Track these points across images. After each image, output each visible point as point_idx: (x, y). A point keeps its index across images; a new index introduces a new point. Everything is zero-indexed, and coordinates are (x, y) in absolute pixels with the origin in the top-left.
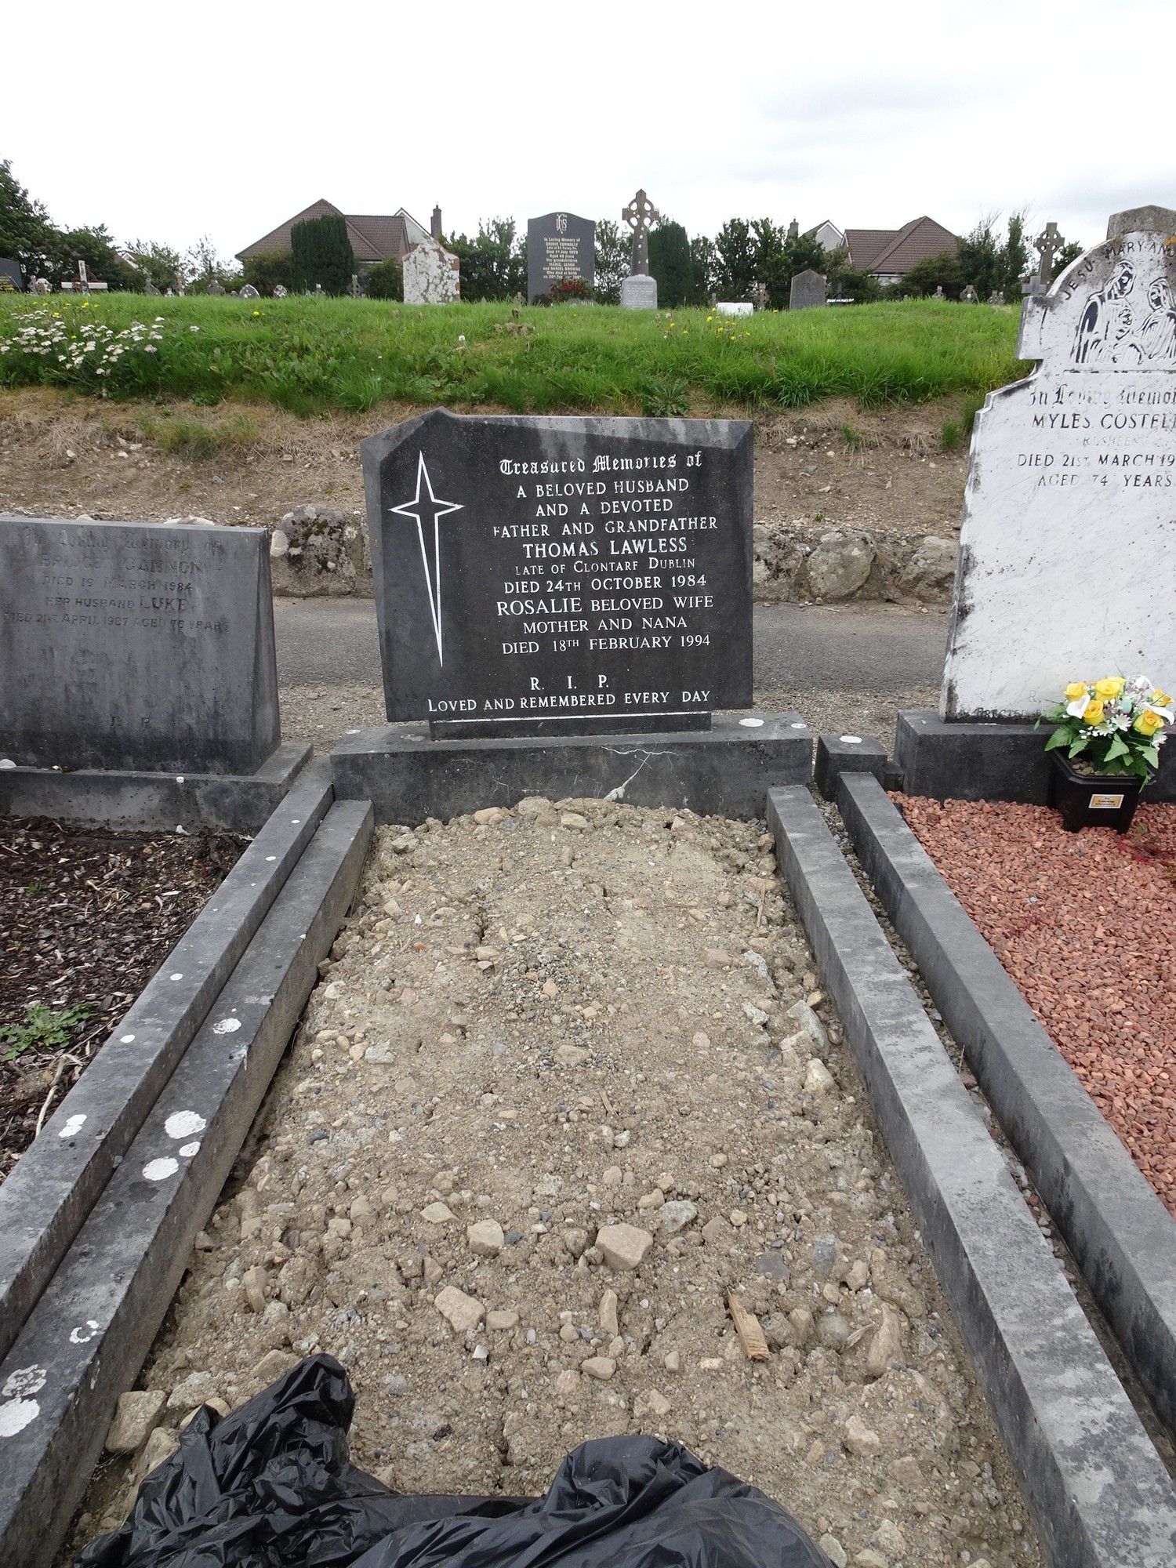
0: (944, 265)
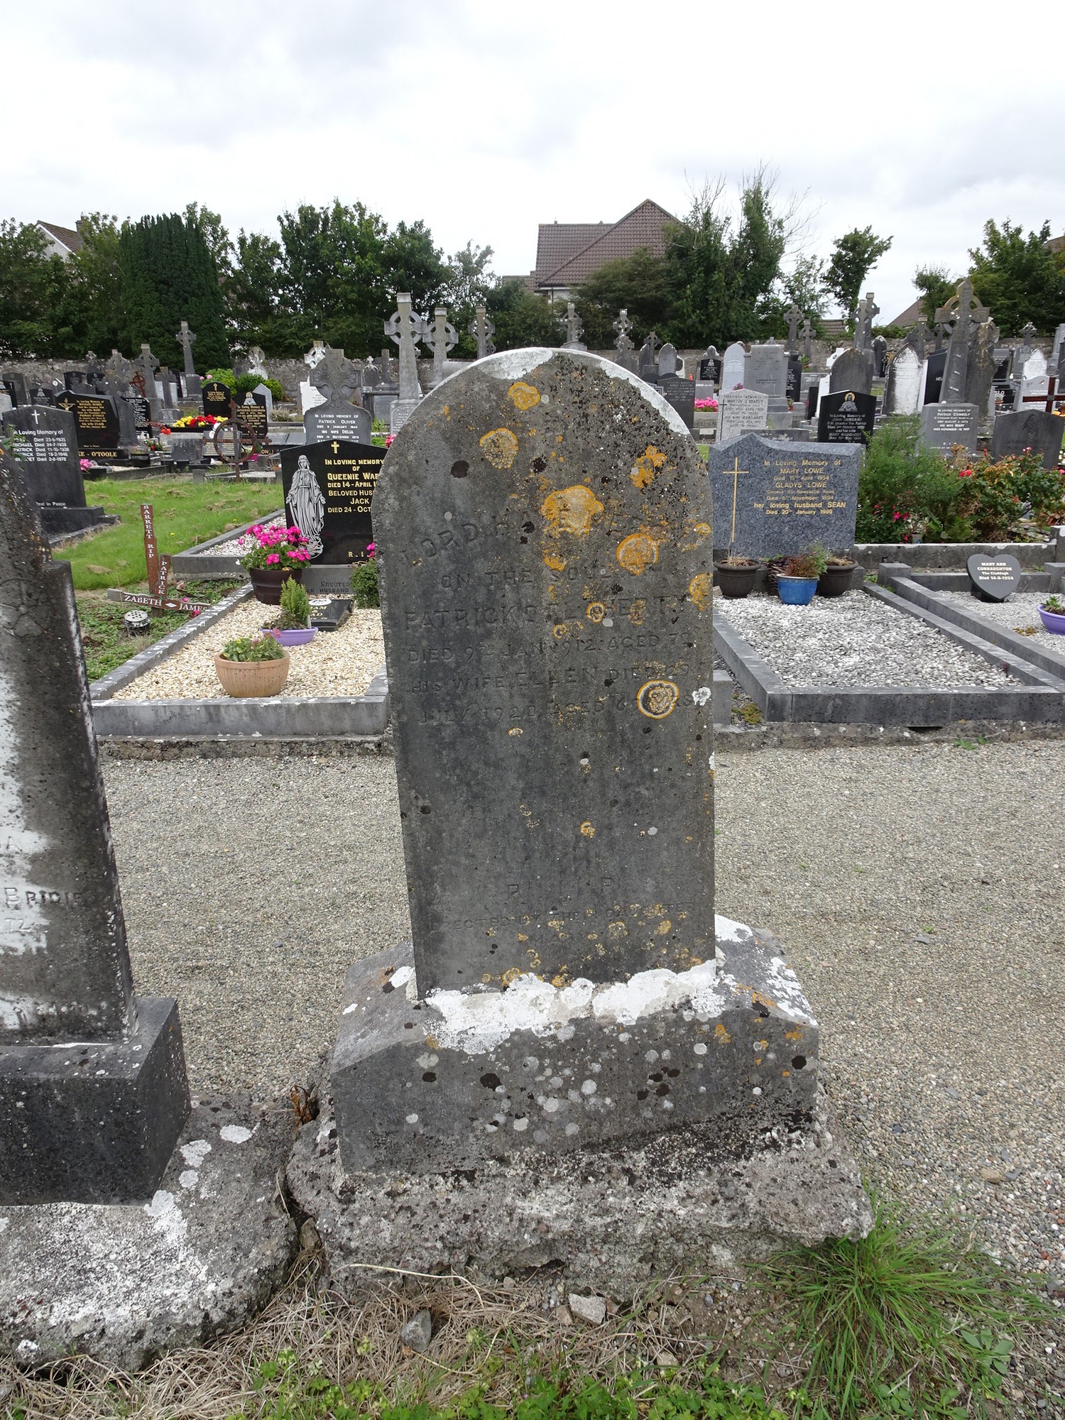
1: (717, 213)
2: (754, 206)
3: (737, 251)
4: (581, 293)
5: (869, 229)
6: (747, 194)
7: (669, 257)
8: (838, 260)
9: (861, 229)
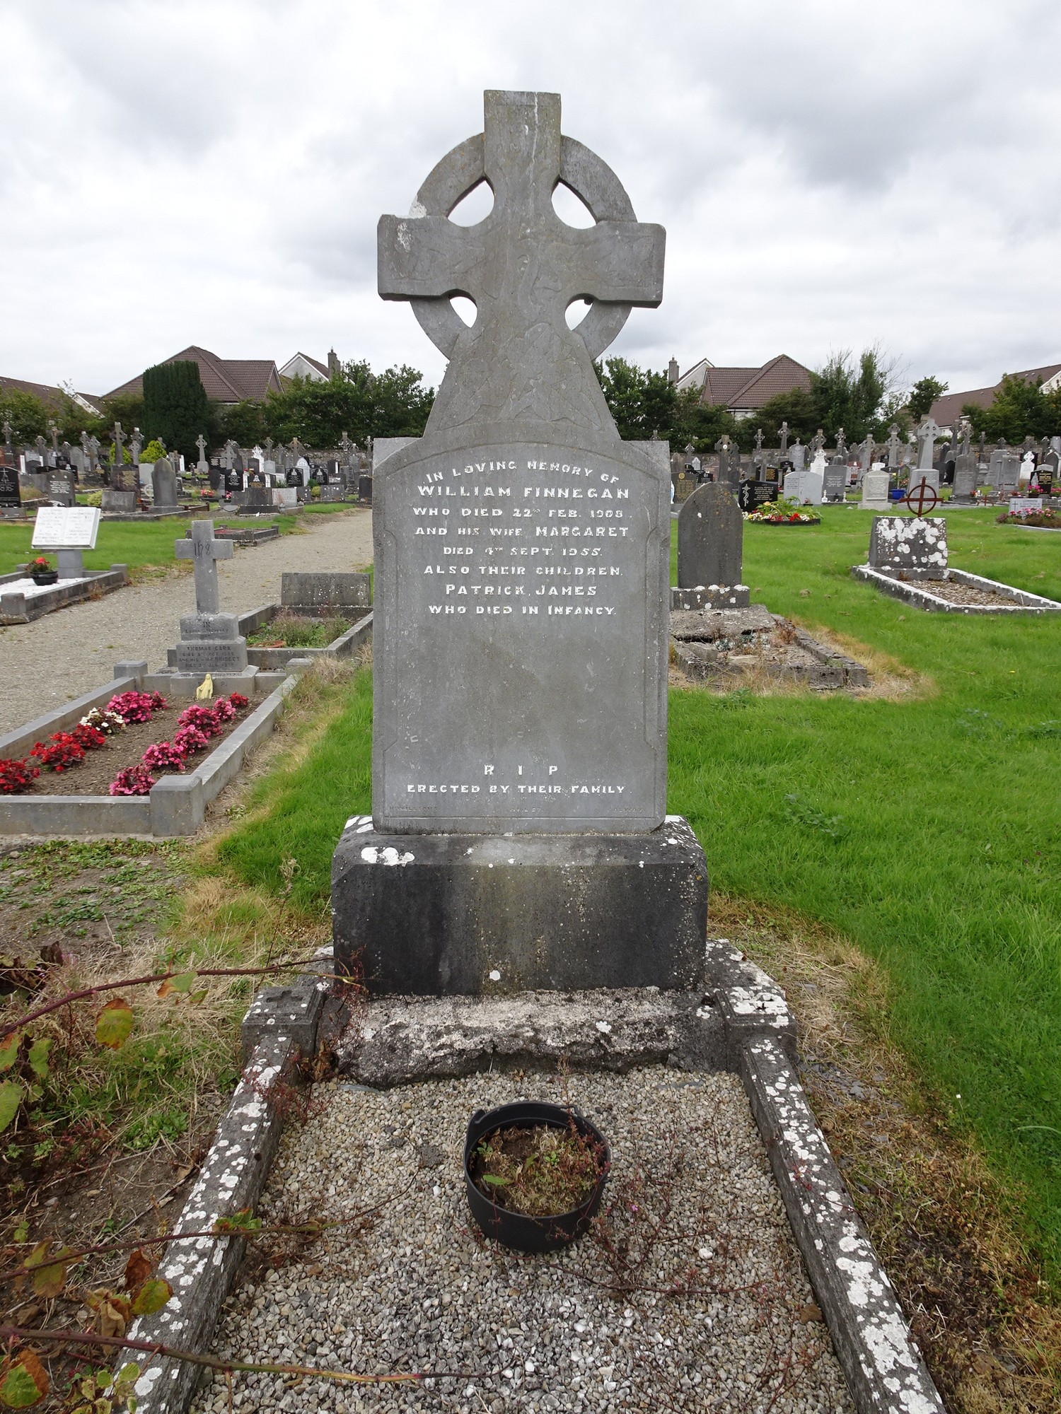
0: (798, 401)
1: (846, 370)
2: (868, 364)
3: (857, 389)
4: (759, 413)
5: (932, 378)
6: (863, 356)
7: (815, 391)
8: (914, 397)
9: (929, 378)
